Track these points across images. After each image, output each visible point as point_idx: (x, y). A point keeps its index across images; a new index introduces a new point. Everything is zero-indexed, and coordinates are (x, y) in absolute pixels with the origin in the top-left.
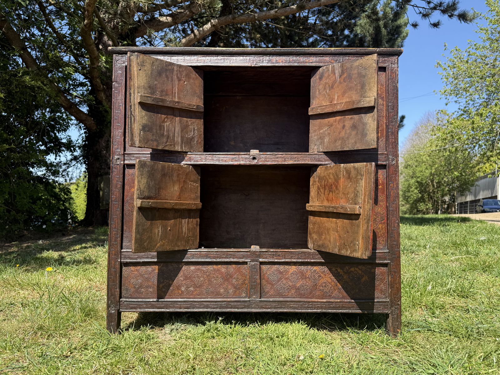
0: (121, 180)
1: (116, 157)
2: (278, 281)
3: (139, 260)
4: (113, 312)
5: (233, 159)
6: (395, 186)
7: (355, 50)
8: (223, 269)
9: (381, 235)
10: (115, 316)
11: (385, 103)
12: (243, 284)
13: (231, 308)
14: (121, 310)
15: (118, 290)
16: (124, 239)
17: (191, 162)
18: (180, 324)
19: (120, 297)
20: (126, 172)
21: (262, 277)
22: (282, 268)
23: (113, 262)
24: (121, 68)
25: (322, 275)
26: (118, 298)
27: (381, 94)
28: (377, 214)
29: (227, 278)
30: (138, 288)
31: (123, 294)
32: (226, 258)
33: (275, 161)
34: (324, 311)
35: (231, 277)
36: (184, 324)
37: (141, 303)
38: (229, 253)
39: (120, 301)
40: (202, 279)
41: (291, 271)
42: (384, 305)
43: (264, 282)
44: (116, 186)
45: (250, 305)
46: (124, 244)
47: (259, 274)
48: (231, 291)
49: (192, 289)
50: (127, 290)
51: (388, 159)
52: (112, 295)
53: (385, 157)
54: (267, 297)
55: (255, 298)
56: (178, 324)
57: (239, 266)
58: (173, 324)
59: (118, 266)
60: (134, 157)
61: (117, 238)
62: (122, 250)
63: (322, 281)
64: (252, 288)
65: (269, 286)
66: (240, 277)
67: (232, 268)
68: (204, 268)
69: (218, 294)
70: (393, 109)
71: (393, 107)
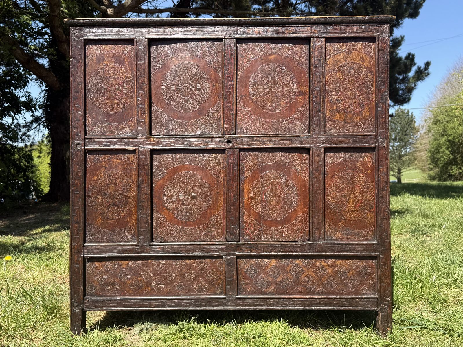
0: (82, 167)
1: (76, 142)
2: (257, 276)
3: (104, 255)
4: (77, 311)
5: (205, 142)
6: (385, 171)
7: (341, 19)
8: (196, 264)
9: (370, 224)
10: (80, 315)
11: (374, 77)
12: (218, 280)
13: (206, 306)
14: (85, 309)
15: (82, 287)
16: (88, 233)
17: (158, 146)
18: (150, 324)
19: (85, 295)
20: (87, 158)
21: (239, 272)
22: (260, 261)
23: (76, 258)
24: (79, 42)
25: (305, 269)
26: (82, 297)
27: (370, 68)
28: (365, 202)
29: (201, 273)
30: (104, 285)
31: (87, 291)
32: (198, 252)
33: (252, 144)
34: (307, 308)
35: (205, 272)
36: (155, 323)
37: (107, 301)
38: (202, 246)
39: (84, 300)
40: (173, 275)
41: (271, 265)
42: (373, 302)
43: (241, 277)
44: (77, 174)
45: (226, 302)
46: (87, 237)
47: (236, 269)
48: (205, 288)
49: (162, 285)
50: (91, 287)
51: (377, 141)
52: (75, 293)
53: (374, 139)
54: (245, 294)
55: (231, 295)
56: (148, 323)
57: (214, 260)
58: (143, 324)
59: (81, 262)
60: (95, 141)
61: (80, 231)
62: (85, 245)
63: (305, 275)
64: (228, 284)
65: (247, 282)
66: (215, 272)
67: (206, 263)
68: (176, 263)
69: (191, 291)
70: (383, 85)
71: (384, 82)
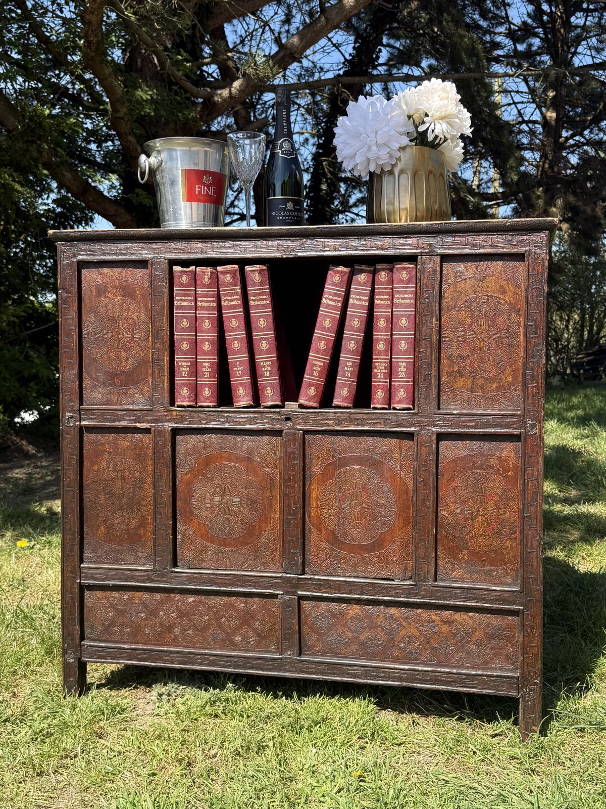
0: (77, 452)
1: (68, 414)
2: (329, 629)
3: (107, 582)
4: (72, 661)
5: (253, 419)
6: (536, 473)
7: (465, 225)
8: (240, 604)
9: (510, 559)
10: (75, 667)
11: (522, 320)
12: (271, 630)
13: (252, 668)
14: (83, 659)
15: (78, 627)
16: (86, 547)
17: (183, 424)
18: (176, 686)
19: (82, 638)
20: (85, 439)
21: (303, 621)
22: (335, 606)
23: (69, 584)
24: (70, 265)
25: (404, 623)
26: (78, 641)
27: (516, 304)
28: (502, 522)
29: (247, 619)
30: (110, 625)
31: (87, 631)
32: (242, 586)
33: (323, 425)
34: (405, 684)
35: (253, 617)
36: (183, 685)
37: (112, 650)
38: (247, 578)
39: (81, 646)
40: (206, 617)
41: (351, 614)
42: (510, 683)
43: (305, 628)
44: (70, 462)
45: (282, 666)
46: (85, 555)
47: (297, 616)
48: (252, 641)
49: (191, 632)
50: (92, 627)
51: (523, 425)
52: (69, 635)
53: (519, 421)
54: (311, 655)
55: (290, 655)
56: (173, 685)
57: (266, 600)
58: (165, 685)
59: (76, 590)
60: (94, 415)
61: (74, 545)
62: (82, 566)
63: (404, 632)
64: (285, 639)
65: (315, 636)
66: (267, 619)
67: (255, 603)
68: (210, 600)
69: (233, 645)
70: (536, 333)
71: (536, 328)
